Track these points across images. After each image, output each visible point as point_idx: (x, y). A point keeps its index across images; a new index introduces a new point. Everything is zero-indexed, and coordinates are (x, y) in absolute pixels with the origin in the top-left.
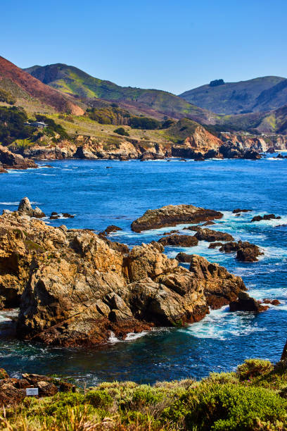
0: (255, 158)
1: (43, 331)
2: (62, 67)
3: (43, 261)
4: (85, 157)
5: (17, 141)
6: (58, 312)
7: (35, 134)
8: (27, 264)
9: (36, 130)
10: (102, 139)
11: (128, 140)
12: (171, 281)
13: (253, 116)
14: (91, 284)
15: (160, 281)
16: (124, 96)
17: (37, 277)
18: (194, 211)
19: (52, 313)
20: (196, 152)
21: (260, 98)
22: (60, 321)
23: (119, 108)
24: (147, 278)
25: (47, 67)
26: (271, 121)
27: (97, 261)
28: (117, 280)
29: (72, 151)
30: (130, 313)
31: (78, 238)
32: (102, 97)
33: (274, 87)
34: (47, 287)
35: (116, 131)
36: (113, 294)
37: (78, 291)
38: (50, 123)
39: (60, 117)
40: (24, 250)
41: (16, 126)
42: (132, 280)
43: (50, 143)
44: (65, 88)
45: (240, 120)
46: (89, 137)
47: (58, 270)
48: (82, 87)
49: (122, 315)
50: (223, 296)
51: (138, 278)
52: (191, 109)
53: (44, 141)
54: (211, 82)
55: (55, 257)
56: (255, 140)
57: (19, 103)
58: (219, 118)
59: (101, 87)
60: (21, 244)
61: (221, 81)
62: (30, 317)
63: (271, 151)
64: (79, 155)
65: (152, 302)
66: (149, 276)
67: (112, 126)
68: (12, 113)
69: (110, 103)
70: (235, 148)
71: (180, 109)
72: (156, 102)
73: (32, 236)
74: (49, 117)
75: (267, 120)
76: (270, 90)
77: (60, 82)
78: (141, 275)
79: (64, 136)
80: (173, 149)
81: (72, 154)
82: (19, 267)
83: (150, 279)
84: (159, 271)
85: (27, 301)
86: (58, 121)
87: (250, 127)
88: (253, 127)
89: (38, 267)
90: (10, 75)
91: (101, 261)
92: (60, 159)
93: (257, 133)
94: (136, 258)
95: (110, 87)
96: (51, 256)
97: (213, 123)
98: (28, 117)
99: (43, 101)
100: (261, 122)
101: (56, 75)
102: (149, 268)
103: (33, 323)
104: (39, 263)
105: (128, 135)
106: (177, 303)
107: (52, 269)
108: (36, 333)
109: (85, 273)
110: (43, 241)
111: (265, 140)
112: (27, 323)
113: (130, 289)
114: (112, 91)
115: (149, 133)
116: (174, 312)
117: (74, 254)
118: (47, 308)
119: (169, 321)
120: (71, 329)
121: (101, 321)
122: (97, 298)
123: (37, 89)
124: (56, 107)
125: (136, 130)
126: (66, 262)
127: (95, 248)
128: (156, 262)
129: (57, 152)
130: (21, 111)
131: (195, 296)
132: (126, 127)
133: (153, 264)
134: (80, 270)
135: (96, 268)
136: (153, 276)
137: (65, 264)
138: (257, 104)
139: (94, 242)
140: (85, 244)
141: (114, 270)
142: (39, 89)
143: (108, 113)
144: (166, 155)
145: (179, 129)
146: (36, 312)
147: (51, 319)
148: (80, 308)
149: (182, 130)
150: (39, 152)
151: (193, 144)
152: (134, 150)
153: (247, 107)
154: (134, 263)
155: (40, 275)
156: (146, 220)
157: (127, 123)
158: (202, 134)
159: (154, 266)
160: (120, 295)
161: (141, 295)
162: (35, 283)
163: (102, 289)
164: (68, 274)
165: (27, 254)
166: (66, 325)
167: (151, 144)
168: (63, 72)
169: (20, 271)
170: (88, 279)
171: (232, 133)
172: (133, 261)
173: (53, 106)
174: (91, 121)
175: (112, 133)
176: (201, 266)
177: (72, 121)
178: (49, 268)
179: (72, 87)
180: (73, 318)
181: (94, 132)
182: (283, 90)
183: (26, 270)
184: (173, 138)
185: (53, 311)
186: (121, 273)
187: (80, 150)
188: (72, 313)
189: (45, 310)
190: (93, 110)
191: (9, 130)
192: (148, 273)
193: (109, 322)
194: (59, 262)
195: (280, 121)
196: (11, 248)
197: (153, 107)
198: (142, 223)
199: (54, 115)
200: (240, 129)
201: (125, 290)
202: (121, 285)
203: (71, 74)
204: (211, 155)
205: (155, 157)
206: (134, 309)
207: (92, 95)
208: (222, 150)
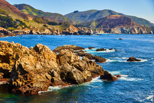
0: (90, 35)
1: (21, 87)
2: (25, 5)
3: (21, 55)
4: (33, 34)
5: (9, 28)
6: (28, 78)
7: (16, 26)
8: (13, 58)
9: (16, 24)
10: (39, 28)
11: (47, 28)
12: (77, 65)
13: (88, 22)
14: (43, 65)
15: (73, 65)
16: (46, 15)
17: (18, 62)
18: (75, 47)
19: (25, 78)
20: (70, 33)
21: (90, 17)
22: (29, 82)
23: (44, 19)
24: (67, 63)
25: (19, 5)
26: (94, 24)
27: (45, 56)
28: (54, 64)
29: (29, 32)
30: (60, 79)
31: (37, 45)
32: (38, 15)
33: (95, 13)
34: (23, 67)
35: (43, 26)
36: (53, 70)
37: (37, 69)
38: (21, 22)
39: (24, 21)
40: (12, 52)
41: (9, 23)
42: (60, 65)
43: (21, 29)
44: (26, 12)
45: (84, 24)
46: (34, 27)
47: (28, 59)
48: (32, 12)
49: (57, 80)
50: (96, 73)
51: (63, 64)
52: (68, 20)
53: (19, 28)
54: (74, 12)
55: (27, 54)
56: (89, 30)
57: (10, 15)
58: (77, 23)
59: (38, 12)
60: (11, 49)
61: (77, 11)
62: (15, 81)
63: (94, 33)
64: (31, 33)
65: (70, 74)
66: (68, 63)
67: (42, 24)
68: (7, 19)
69: (41, 17)
70: (83, 31)
71: (64, 20)
72: (56, 17)
73: (16, 47)
74: (21, 20)
75: (93, 23)
76: (94, 14)
77: (24, 10)
78: (65, 63)
79: (26, 27)
80: (63, 32)
81: (28, 33)
82: (10, 60)
83: (68, 64)
84: (72, 61)
85: (14, 73)
86: (23, 22)
87: (87, 26)
88: (88, 25)
89: (19, 58)
90: (6, 6)
91: (47, 55)
92: (24, 34)
93: (89, 27)
94: (62, 55)
95: (41, 12)
96: (25, 53)
97: (75, 24)
98: (13, 20)
99: (18, 15)
100: (91, 24)
101: (23, 8)
102: (68, 59)
103: (16, 84)
104: (20, 56)
105: (48, 27)
106: (80, 75)
107: (26, 59)
108: (18, 88)
109: (40, 61)
110: (21, 49)
111: (92, 30)
112: (13, 84)
113: (60, 69)
114: (42, 13)
115: (54, 26)
116: (79, 79)
117: (36, 52)
118: (23, 77)
119: (77, 83)
120: (34, 85)
121: (47, 83)
122: (46, 72)
123: (16, 11)
124: (23, 17)
125: (50, 25)
126: (32, 56)
127: (45, 50)
128: (71, 57)
129: (23, 32)
130: (11, 18)
131: (86, 72)
132: (47, 25)
133: (70, 58)
134: (38, 60)
135: (45, 59)
136: (70, 63)
137: (31, 57)
138: (89, 19)
139: (44, 47)
140: (40, 48)
141: (53, 60)
142: (17, 11)
143: (41, 20)
144: (60, 34)
145: (64, 25)
146: (18, 78)
147: (25, 81)
148: (38, 76)
149: (65, 26)
150: (17, 32)
151: (69, 30)
152: (50, 32)
153: (86, 20)
154: (61, 57)
155: (20, 61)
156: (58, 49)
157: (47, 23)
158: (72, 27)
159: (70, 59)
160: (56, 71)
161: (65, 71)
162: (17, 65)
163: (48, 68)
164: (33, 61)
165: (14, 54)
166: (32, 84)
167: (55, 30)
168: (25, 7)
169: (11, 62)
170: (42, 63)
171: (81, 27)
172: (61, 56)
173: (22, 17)
174: (35, 22)
175: (42, 26)
176: (86, 61)
177: (29, 22)
178: (24, 58)
179: (28, 12)
180: (35, 81)
181: (36, 26)
182: (98, 14)
183: (13, 61)
184: (62, 28)
185: (26, 78)
186: (55, 61)
187: (31, 32)
188: (35, 78)
189: (22, 77)
190: (36, 19)
191: (6, 24)
192: (67, 61)
193: (51, 83)
194: (29, 56)
195: (97, 24)
196: (6, 51)
197: (55, 19)
198: (57, 50)
199: (22, 20)
200: (84, 26)
201: (58, 69)
202: (56, 66)
203: (28, 8)
204: (75, 34)
205: (57, 34)
206: (62, 77)
207: (35, 14)
208: (79, 32)
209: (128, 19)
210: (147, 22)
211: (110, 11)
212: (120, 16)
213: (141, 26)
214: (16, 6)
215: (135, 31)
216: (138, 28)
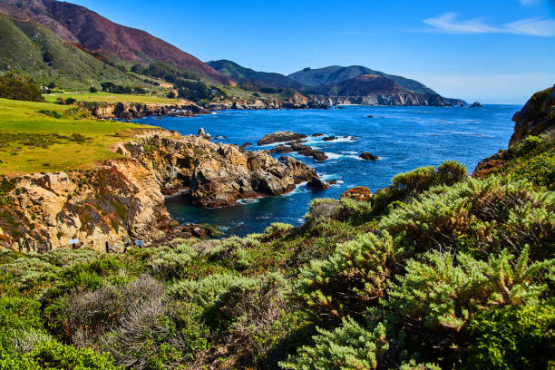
0: (327, 109)
1: (202, 199)
2: (226, 61)
3: (202, 160)
4: (237, 108)
5: (201, 100)
6: (210, 188)
7: (211, 96)
8: (194, 162)
9: (211, 94)
10: (246, 98)
11: (259, 99)
12: (274, 171)
13: (325, 86)
14: (229, 172)
15: (268, 171)
16: (258, 76)
17: (198, 169)
18: (291, 135)
20: (295, 105)
21: (329, 77)
22: (211, 193)
23: (255, 83)
25: (217, 62)
26: (335, 89)
28: (244, 170)
30: (251, 189)
31: (222, 147)
32: (246, 77)
34: (204, 175)
35: (253, 95)
36: (241, 178)
37: (222, 176)
38: (219, 90)
39: (224, 88)
41: (201, 92)
42: (252, 170)
43: (219, 101)
44: (227, 73)
45: (319, 89)
46: (239, 98)
47: (210, 165)
48: (236, 72)
49: (247, 190)
50: (303, 178)
51: (255, 169)
53: (215, 100)
55: (209, 158)
56: (326, 99)
57: (202, 80)
59: (246, 72)
60: (191, 151)
61: (309, 68)
62: (195, 191)
63: (335, 105)
64: (234, 107)
65: (263, 182)
66: (262, 168)
67: (251, 92)
68: (198, 86)
69: (250, 80)
70: (316, 103)
72: (275, 80)
73: (198, 147)
74: (218, 87)
76: (335, 73)
77: (225, 70)
78: (257, 168)
79: (226, 97)
80: (283, 104)
81: (230, 107)
82: (190, 164)
83: (262, 170)
84: (267, 165)
86: (223, 90)
88: (326, 92)
89: (199, 163)
91: (234, 160)
92: (224, 110)
93: (327, 95)
94: (254, 158)
97: (304, 90)
98: (207, 87)
99: (215, 79)
100: (330, 89)
101: (222, 66)
102: (261, 163)
103: (196, 195)
105: (260, 97)
106: (277, 183)
107: (207, 165)
108: (198, 200)
109: (226, 166)
111: (331, 99)
112: (193, 195)
114: (252, 74)
115: (271, 95)
116: (276, 188)
117: (220, 156)
119: (273, 193)
120: (217, 198)
121: (235, 193)
122: (233, 180)
124: (222, 82)
125: (264, 94)
127: (232, 153)
129: (222, 106)
130: (203, 84)
131: (287, 179)
132: (258, 92)
133: (264, 161)
134: (223, 165)
135: (232, 164)
136: (264, 168)
137: (214, 162)
138: (328, 81)
139: (231, 149)
140: (225, 151)
141: (242, 165)
142: (213, 73)
143: (249, 85)
144: (279, 107)
145: (286, 93)
146: (198, 188)
147: (206, 192)
148: (223, 186)
149: (288, 94)
150: (213, 106)
151: (294, 101)
152: (263, 105)
153: (322, 82)
154: (253, 161)
155: (200, 168)
156: (266, 140)
157: (259, 90)
158: (298, 95)
159: (265, 163)
160: (245, 179)
161: (257, 178)
162: (197, 172)
163: (235, 175)
164: (217, 168)
165: (194, 156)
166: (215, 196)
167: (272, 101)
168: (225, 64)
170: (228, 169)
171: (314, 96)
173: (220, 81)
174: (240, 89)
175: (251, 95)
176: (292, 163)
177: (230, 89)
178: (205, 164)
179: (230, 72)
180: (219, 192)
181: (242, 95)
182: (341, 73)
183: (194, 165)
184: (283, 98)
185: (208, 188)
186: (246, 166)
187: (234, 104)
188: (219, 189)
189: (203, 187)
190: (241, 84)
191: (197, 94)
192: (261, 166)
193: (239, 193)
194: (211, 160)
195: (339, 89)
196: (185, 153)
197: (273, 82)
198: (264, 141)
199: (221, 87)
200: (319, 94)
201: (249, 176)
202: (246, 173)
203: (231, 66)
204: (303, 107)
205: (274, 108)
206: (253, 187)
207: (241, 76)
208: (309, 104)
209: (389, 80)
210: (420, 86)
211: (361, 68)
212: (376, 76)
213: (410, 93)
214: (212, 64)
215: (400, 101)
216: (405, 96)
